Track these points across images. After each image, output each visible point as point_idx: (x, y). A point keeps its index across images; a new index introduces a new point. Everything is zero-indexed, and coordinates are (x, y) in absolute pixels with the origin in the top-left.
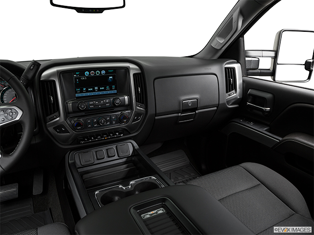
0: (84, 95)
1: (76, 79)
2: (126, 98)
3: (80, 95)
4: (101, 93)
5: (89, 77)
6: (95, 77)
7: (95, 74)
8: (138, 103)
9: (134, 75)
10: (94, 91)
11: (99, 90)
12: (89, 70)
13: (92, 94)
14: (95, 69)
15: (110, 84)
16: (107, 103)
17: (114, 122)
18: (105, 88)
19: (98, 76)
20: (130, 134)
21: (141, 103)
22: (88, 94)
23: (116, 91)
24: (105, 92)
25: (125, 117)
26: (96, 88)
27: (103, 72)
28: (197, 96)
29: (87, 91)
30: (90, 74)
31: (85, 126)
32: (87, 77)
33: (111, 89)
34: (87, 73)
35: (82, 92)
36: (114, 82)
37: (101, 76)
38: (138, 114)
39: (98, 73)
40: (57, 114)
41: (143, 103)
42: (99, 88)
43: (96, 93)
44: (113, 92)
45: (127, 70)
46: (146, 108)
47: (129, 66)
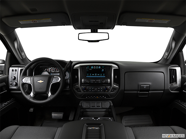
0: (90, 77)
1: (87, 69)
2: (109, 80)
3: (88, 77)
4: (98, 77)
5: (93, 69)
6: (96, 69)
7: (96, 68)
8: (115, 83)
9: (114, 69)
10: (95, 75)
11: (97, 75)
12: (93, 66)
13: (94, 77)
14: (96, 66)
15: (102, 73)
16: (99, 81)
17: (101, 91)
18: (100, 75)
19: (97, 69)
20: (110, 98)
21: (117, 83)
22: (92, 77)
23: (105, 77)
24: (100, 77)
25: (107, 89)
26: (96, 74)
27: (100, 67)
28: (150, 83)
29: (92, 75)
30: (93, 68)
31: (87, 90)
32: (92, 69)
33: (103, 75)
34: (92, 67)
35: (89, 75)
36: (104, 72)
37: (98, 69)
38: (114, 89)
39: (97, 67)
40: (77, 83)
41: (118, 84)
42: (97, 74)
43: (96, 77)
44: (103, 77)
45: (111, 67)
46: (119, 86)
47: (112, 66)
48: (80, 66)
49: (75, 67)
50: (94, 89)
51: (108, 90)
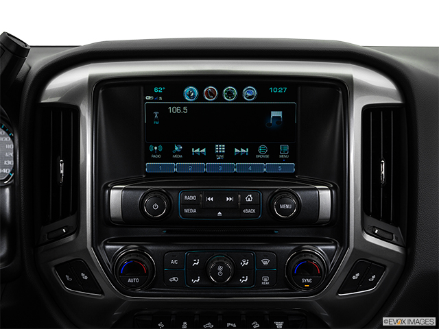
0: (175, 168)
1: (151, 108)
2: (326, 196)
3: (161, 167)
4: (235, 167)
5: (198, 109)
6: (220, 109)
7: (220, 98)
8: (371, 221)
9: (367, 111)
10: (211, 156)
11: (229, 157)
12: (200, 80)
13: (205, 167)
14: (221, 80)
15: (273, 138)
16: (249, 206)
17: (266, 281)
18: (254, 151)
19: (230, 106)
21: (386, 219)
22: (190, 167)
23: (291, 167)
24: (250, 167)
25: (307, 267)
26: (220, 149)
27: (250, 92)
29: (187, 156)
30: (201, 97)
31: (153, 278)
32: (190, 106)
33: (274, 156)
34: (191, 92)
35: (167, 156)
36: (285, 131)
37: (240, 108)
38: (367, 264)
39: (230, 94)
40: (70, 220)
41: (396, 223)
42: (229, 150)
43: (220, 167)
44: (280, 167)
45: (341, 89)
46: (409, 244)
47: (350, 80)
48: (91, 79)
49: (54, 94)
50: (203, 271)
51: (321, 276)
